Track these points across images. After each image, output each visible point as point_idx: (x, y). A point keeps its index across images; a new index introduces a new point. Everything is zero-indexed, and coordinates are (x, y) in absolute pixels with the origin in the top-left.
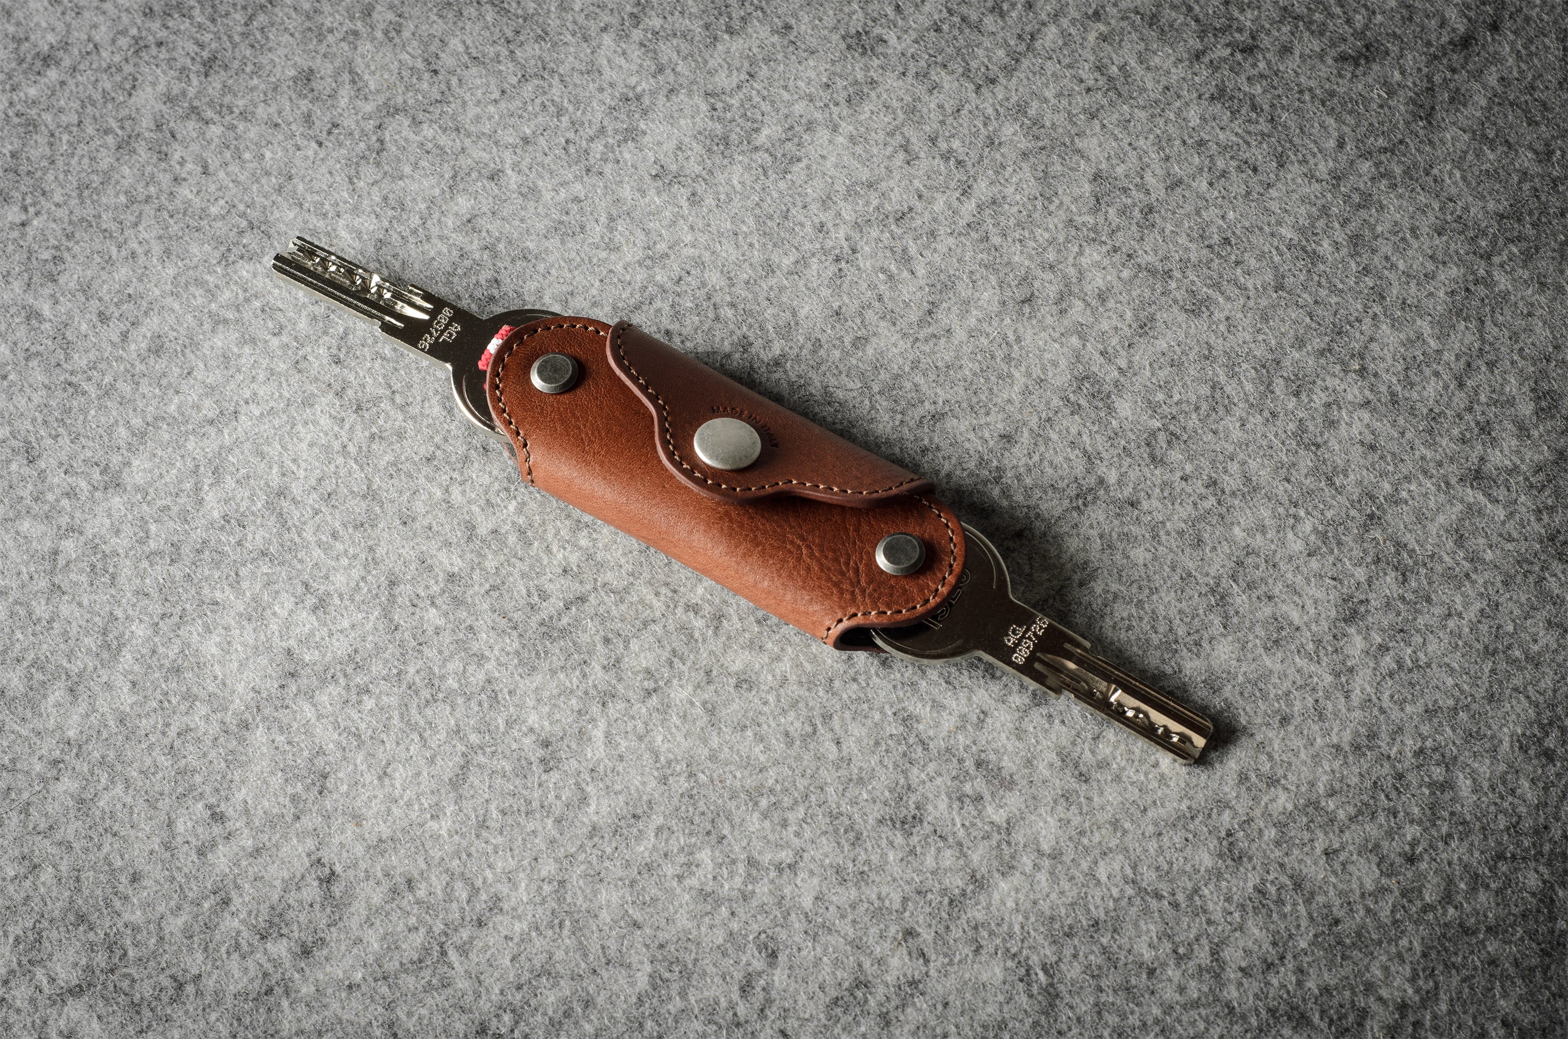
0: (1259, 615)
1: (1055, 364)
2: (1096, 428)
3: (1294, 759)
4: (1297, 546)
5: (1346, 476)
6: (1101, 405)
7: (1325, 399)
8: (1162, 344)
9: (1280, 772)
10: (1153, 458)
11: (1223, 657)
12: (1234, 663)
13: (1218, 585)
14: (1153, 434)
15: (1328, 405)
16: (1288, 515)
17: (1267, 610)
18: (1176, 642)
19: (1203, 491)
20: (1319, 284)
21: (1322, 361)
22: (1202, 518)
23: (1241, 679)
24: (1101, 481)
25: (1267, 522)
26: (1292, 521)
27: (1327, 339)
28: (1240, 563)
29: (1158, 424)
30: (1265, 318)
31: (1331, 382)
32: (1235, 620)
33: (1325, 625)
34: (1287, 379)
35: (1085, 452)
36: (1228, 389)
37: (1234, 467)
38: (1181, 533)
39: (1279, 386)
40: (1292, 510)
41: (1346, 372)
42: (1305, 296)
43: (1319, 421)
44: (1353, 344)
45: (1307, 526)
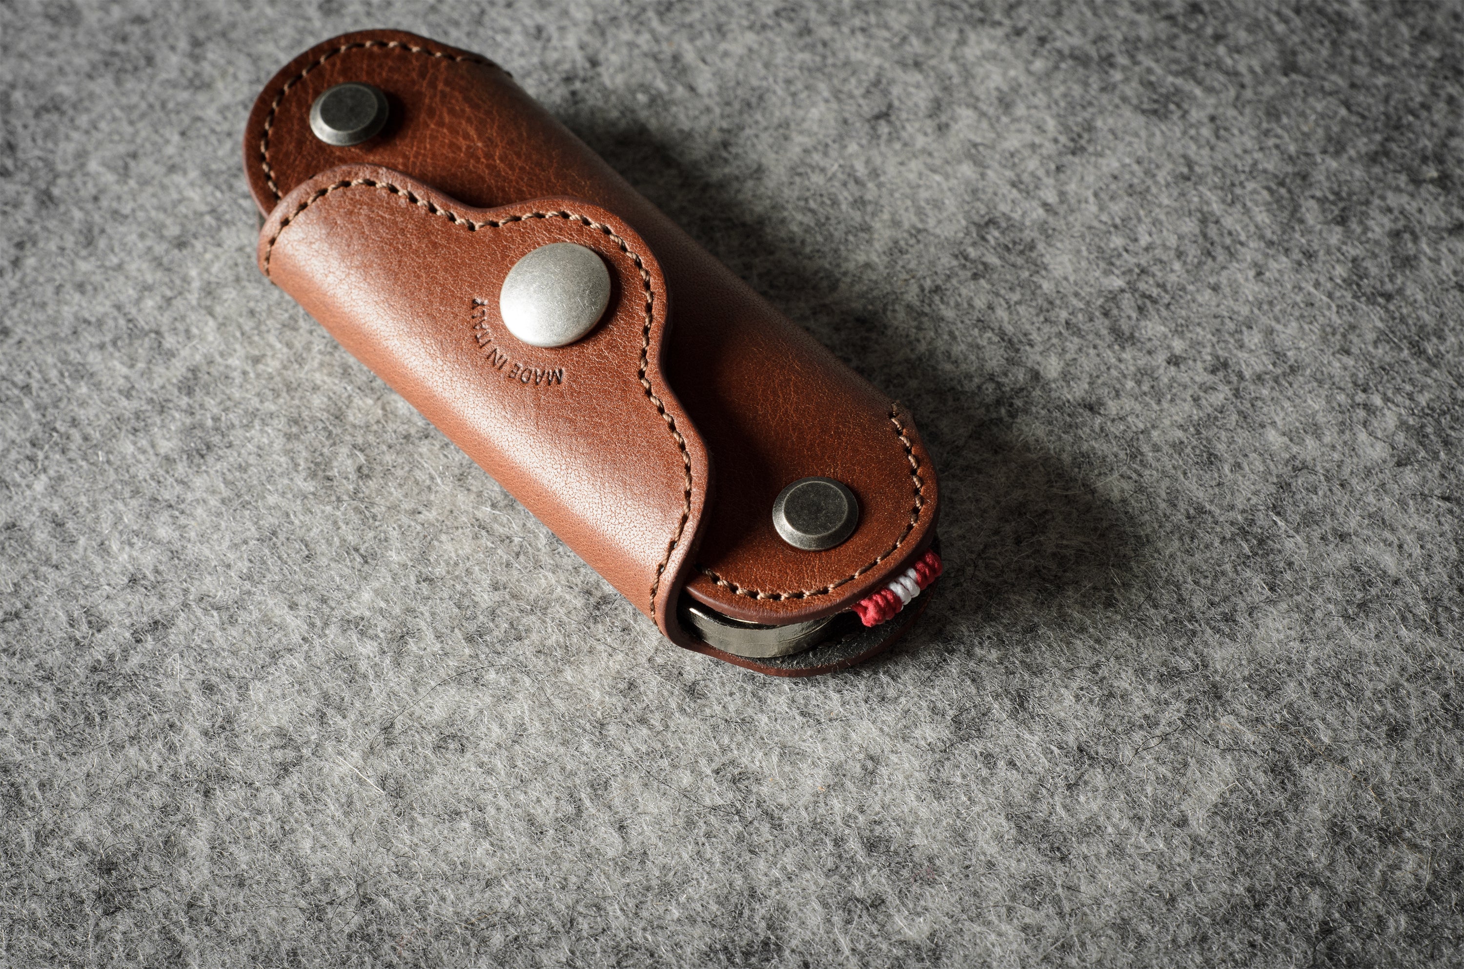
0: (1328, 565)
1: (937, 205)
2: (1015, 297)
3: (1420, 795)
4: (1378, 452)
5: (1442, 338)
6: (1020, 261)
7: (1388, 224)
8: (1110, 164)
9: (1400, 819)
10: (1115, 331)
11: (1275, 636)
12: (1296, 645)
13: (1252, 523)
14: (1113, 297)
15: (1396, 235)
16: (1355, 405)
17: (1339, 558)
18: (1192, 618)
19: (1209, 378)
20: (1354, 60)
21: (1377, 170)
22: (1211, 420)
23: (1310, 670)
24: (1036, 376)
25: (1321, 419)
26: (1361, 414)
27: (1378, 137)
28: (1284, 486)
29: (1118, 283)
30: (1273, 114)
31: (1392, 200)
32: (1288, 576)
33: (1442, 573)
34: (1322, 201)
35: (1002, 334)
36: (1228, 222)
37: (1253, 339)
38: (1178, 447)
39: (1311, 212)
40: (1360, 397)
41: (1417, 181)
42: (1334, 77)
43: (1384, 258)
44: (1425, 142)
45: (1390, 420)
